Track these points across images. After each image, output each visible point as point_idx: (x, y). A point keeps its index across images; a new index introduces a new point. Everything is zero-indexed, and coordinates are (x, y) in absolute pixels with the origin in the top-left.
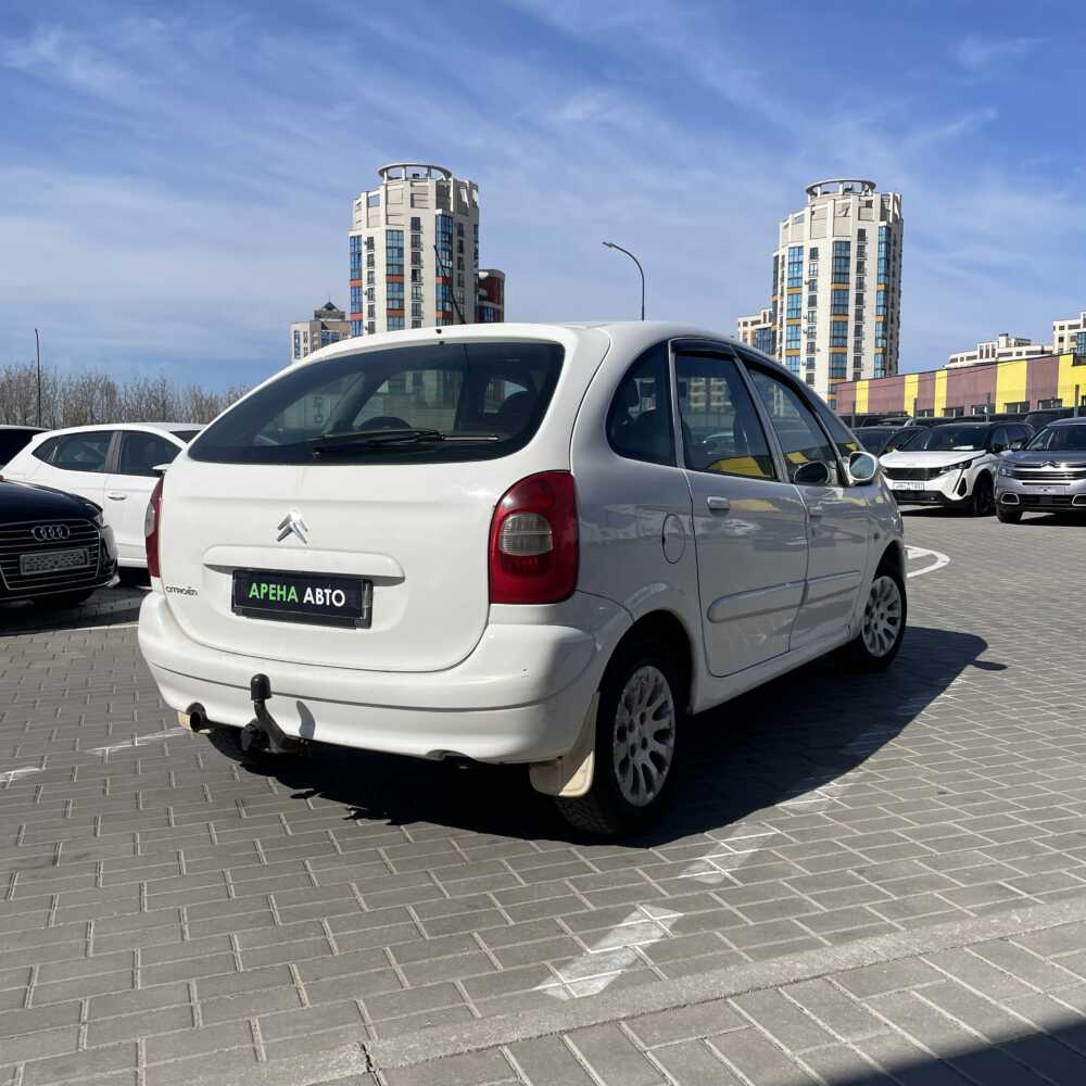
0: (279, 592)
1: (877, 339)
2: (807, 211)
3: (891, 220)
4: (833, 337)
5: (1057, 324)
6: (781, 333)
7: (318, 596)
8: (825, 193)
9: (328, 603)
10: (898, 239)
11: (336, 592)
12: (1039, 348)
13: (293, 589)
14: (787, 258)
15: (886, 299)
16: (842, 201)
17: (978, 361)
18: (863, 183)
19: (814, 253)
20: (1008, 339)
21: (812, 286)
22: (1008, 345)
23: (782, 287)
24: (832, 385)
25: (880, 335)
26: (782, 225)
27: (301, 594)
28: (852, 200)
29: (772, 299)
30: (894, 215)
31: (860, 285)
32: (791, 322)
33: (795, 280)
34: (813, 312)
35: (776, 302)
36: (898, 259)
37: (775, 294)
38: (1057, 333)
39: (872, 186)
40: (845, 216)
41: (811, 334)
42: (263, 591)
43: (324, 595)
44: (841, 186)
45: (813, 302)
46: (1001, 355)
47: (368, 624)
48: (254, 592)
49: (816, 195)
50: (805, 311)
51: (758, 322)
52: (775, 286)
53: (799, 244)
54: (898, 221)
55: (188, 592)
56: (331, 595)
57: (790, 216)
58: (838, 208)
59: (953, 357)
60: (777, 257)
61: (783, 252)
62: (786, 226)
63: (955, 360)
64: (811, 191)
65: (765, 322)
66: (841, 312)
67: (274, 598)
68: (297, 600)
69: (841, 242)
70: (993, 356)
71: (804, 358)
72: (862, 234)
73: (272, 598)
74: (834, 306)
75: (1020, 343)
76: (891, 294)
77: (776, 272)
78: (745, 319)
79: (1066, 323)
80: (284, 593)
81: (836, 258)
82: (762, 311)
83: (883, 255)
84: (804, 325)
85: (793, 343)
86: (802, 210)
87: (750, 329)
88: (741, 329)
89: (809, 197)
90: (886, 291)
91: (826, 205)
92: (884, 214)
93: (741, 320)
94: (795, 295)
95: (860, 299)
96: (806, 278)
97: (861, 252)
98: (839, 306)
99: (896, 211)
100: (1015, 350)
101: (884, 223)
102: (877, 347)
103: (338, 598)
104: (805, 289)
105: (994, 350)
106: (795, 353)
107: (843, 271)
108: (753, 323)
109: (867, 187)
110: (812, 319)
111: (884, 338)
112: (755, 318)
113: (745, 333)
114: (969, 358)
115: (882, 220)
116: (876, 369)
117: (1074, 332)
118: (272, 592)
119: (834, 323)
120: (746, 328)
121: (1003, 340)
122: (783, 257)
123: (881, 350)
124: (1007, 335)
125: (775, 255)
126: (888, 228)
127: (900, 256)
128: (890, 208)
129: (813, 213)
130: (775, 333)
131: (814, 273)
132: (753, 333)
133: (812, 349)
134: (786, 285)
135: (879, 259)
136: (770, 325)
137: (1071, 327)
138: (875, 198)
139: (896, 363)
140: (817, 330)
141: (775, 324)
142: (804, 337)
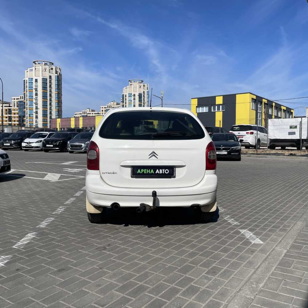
0: (148, 171)
1: (56, 107)
2: (34, 68)
3: (58, 74)
4: (43, 105)
5: (101, 107)
6: (27, 103)
7: (160, 172)
8: (39, 64)
9: (163, 173)
10: (61, 80)
11: (166, 170)
12: (97, 113)
13: (152, 170)
14: (28, 81)
15: (58, 96)
16: (44, 67)
17: (82, 115)
18: (50, 63)
19: (36, 81)
20: (89, 110)
21: (36, 90)
22: (90, 111)
23: (27, 89)
24: (43, 119)
25: (57, 106)
26: (26, 71)
27: (155, 171)
28: (47, 67)
29: (23, 93)
30: (59, 73)
31: (50, 91)
32: (30, 100)
33: (31, 87)
34: (37, 98)
35: (25, 94)
36: (61, 85)
37: (24, 91)
38: (101, 109)
39: (53, 64)
40: (45, 71)
41: (36, 104)
42: (142, 171)
43: (162, 171)
44: (44, 62)
45: (36, 94)
46: (88, 114)
47: (175, 177)
48: (139, 171)
49: (36, 64)
50: (34, 97)
51: (19, 99)
52: (24, 89)
53: (32, 77)
54: (60, 75)
55: (113, 173)
56: (164, 171)
57: (28, 69)
58: (43, 69)
59: (75, 113)
60: (25, 80)
61: (26, 79)
62: (27, 71)
63: (76, 114)
64: (34, 62)
65: (21, 99)
66: (45, 98)
67: (146, 173)
68: (153, 173)
69: (44, 78)
70: (86, 114)
71: (34, 111)
72: (50, 77)
73: (145, 173)
74: (43, 96)
75: (93, 111)
76: (59, 95)
77: (24, 85)
78: (14, 98)
79: (103, 107)
80: (149, 171)
81: (43, 83)
82: (20, 96)
83: (57, 84)
84: (34, 101)
85: (31, 106)
86: (32, 67)
87: (16, 101)
88: (13, 100)
89: (34, 64)
90: (58, 94)
91: (40, 67)
92: (56, 72)
93: (13, 98)
94: (31, 92)
95: (50, 95)
96: (34, 87)
97: (50, 82)
98: (44, 96)
99: (60, 72)
100: (91, 112)
101: (57, 75)
102: (56, 109)
103: (167, 171)
104: (34, 91)
105: (86, 112)
106: (32, 109)
107: (45, 87)
108: (17, 99)
109: (51, 64)
110: (36, 99)
111: (58, 107)
112: (18, 98)
113: (14, 102)
114: (80, 114)
115: (56, 74)
116: (56, 115)
117: (105, 109)
118: (145, 171)
119: (43, 101)
120: (14, 100)
121: (88, 110)
122: (27, 80)
123: (57, 110)
124: (89, 108)
125: (24, 79)
126: (58, 76)
127: (61, 84)
128: (58, 71)
129: (35, 69)
130: (25, 102)
131: (37, 86)
132: (17, 102)
133: (37, 108)
134: (28, 89)
135: (56, 85)
136: (23, 100)
137: (105, 108)
138: (54, 68)
139: (62, 114)
140: (38, 103)
141: (25, 100)
142: (34, 105)
